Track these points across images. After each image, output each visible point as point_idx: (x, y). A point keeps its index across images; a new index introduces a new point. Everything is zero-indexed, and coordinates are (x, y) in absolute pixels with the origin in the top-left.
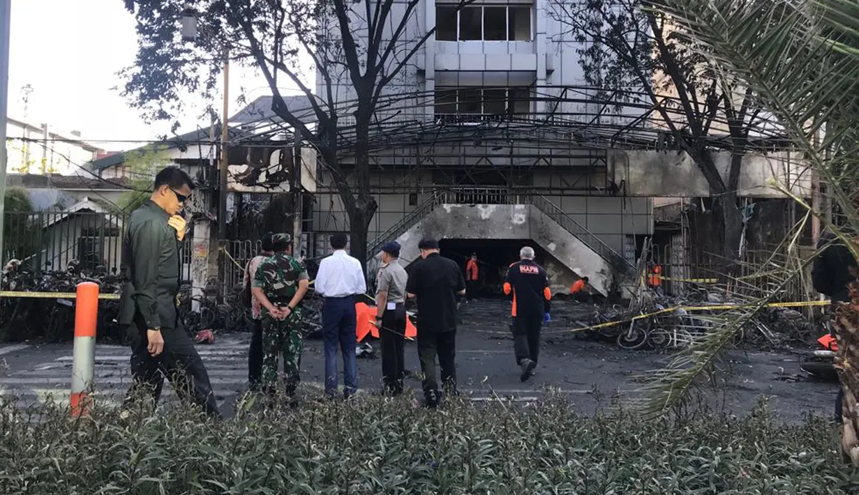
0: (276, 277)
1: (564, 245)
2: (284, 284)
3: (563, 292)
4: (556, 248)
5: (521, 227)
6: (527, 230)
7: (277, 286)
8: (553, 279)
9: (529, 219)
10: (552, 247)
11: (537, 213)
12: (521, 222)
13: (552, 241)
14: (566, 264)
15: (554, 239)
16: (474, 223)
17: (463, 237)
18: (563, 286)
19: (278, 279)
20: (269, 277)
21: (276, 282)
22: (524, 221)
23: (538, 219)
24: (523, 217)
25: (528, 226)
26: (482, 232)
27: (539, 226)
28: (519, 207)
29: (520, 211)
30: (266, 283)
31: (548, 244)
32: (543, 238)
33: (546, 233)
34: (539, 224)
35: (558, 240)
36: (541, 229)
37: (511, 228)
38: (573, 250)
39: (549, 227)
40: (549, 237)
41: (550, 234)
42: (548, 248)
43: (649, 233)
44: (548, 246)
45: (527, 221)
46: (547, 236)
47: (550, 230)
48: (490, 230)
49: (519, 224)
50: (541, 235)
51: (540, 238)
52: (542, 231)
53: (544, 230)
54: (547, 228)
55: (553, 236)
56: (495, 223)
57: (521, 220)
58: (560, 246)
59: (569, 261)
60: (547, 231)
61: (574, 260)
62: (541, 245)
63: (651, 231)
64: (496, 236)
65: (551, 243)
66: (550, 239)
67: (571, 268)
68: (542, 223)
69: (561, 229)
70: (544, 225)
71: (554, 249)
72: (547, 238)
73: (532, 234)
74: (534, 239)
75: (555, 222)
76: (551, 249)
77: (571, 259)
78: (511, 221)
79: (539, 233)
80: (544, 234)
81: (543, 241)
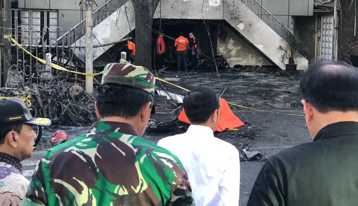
1: (250, 25)
3: (241, 64)
5: (217, 9)
6: (221, 12)
8: (233, 53)
12: (217, 5)
13: (241, 22)
14: (251, 41)
15: (243, 20)
16: (176, 4)
17: (166, 18)
18: (240, 59)
22: (219, 3)
23: (231, 3)
25: (222, 7)
26: (183, 13)
31: (238, 24)
32: (234, 19)
33: (236, 15)
34: (231, 7)
35: (246, 20)
36: (233, 11)
37: (208, 10)
38: (258, 29)
39: (240, 9)
40: (239, 18)
41: (240, 16)
42: (238, 28)
43: (309, 15)
44: (238, 26)
45: (221, 4)
46: (238, 17)
47: (240, 12)
48: (190, 12)
49: (214, 6)
50: (233, 16)
51: (232, 19)
52: (234, 13)
53: (235, 12)
54: (238, 10)
55: (243, 17)
56: (194, 5)
57: (216, 3)
58: (248, 26)
59: (254, 39)
60: (237, 13)
61: (258, 38)
62: (232, 25)
63: (311, 14)
64: (195, 17)
65: (241, 23)
66: (240, 20)
67: (255, 45)
68: (234, 6)
69: (249, 11)
70: (235, 7)
71: (243, 28)
72: (238, 19)
73: (225, 15)
74: (226, 20)
75: (244, 5)
76: (240, 28)
77: (256, 37)
78: (208, 4)
79: (231, 14)
80: (235, 15)
81: (234, 22)
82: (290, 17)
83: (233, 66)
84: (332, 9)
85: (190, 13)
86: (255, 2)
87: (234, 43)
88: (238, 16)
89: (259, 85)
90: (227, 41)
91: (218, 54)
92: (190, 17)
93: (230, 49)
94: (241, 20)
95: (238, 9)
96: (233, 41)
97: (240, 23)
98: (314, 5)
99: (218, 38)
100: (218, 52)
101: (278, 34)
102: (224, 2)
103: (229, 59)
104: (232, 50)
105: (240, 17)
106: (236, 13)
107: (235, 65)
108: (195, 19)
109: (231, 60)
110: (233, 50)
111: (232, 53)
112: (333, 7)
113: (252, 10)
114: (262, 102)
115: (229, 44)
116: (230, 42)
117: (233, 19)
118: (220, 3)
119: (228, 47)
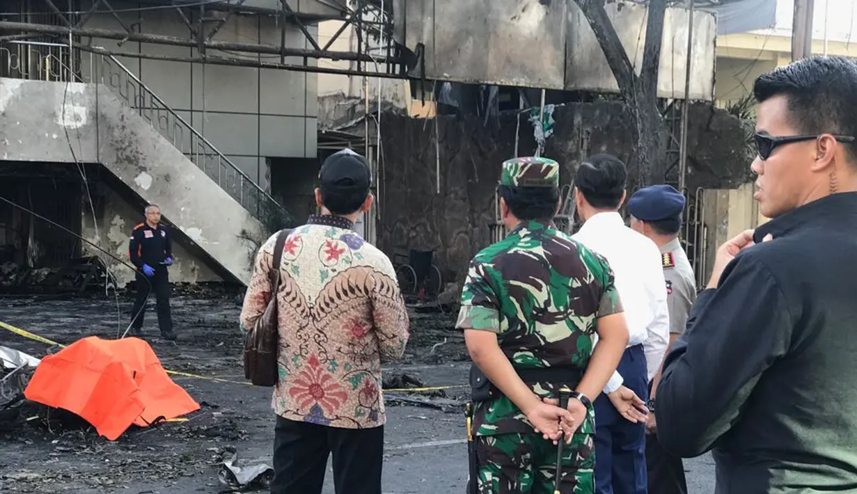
0: (547, 303)
1: (167, 178)
2: (572, 325)
4: (153, 187)
5: (79, 134)
6: (91, 143)
7: (554, 333)
8: (123, 251)
9: (97, 117)
10: (143, 183)
11: (112, 104)
12: (79, 124)
13: (143, 169)
14: (171, 218)
15: (148, 164)
19: (552, 309)
20: (524, 297)
21: (550, 319)
22: (84, 121)
23: (115, 120)
24: (82, 111)
25: (93, 130)
27: (117, 133)
28: (75, 88)
29: (74, 99)
30: (514, 321)
31: (137, 176)
32: (126, 162)
33: (131, 152)
34: (116, 130)
35: (156, 165)
36: (121, 141)
37: (55, 136)
38: (186, 188)
39: (139, 136)
40: (137, 160)
41: (142, 154)
42: (137, 186)
43: (307, 156)
44: (136, 180)
45: (90, 122)
46: (134, 156)
47: (140, 144)
48: (7, 141)
49: (72, 128)
50: (122, 155)
51: (119, 161)
52: (124, 146)
53: (127, 144)
54: (134, 138)
55: (147, 158)
56: (18, 123)
57: (78, 120)
58: (161, 179)
59: (178, 212)
60: (134, 147)
61: (189, 210)
62: (120, 178)
63: (312, 152)
64: (22, 154)
65: (143, 173)
66: (141, 164)
67: (182, 229)
68: (123, 127)
69: (163, 141)
70: (127, 131)
71: (149, 186)
72: (134, 162)
73: (101, 150)
74: (106, 164)
75: (148, 125)
76: (143, 186)
77: (183, 209)
78: (54, 121)
79: (117, 149)
80: (128, 153)
81: (125, 169)
82: (263, 160)
83: (125, 285)
84: (362, 142)
85: (8, 144)
86: (177, 120)
87: (125, 227)
88: (136, 154)
89: (202, 325)
90: (106, 220)
91: (84, 254)
92: (8, 156)
93: (115, 242)
94: (143, 166)
95: (135, 135)
96: (122, 222)
97: (140, 172)
98: (319, 131)
99: (83, 214)
100: (83, 248)
101: (238, 199)
102: (97, 118)
103: (113, 266)
104: (120, 244)
105: (141, 156)
106: (130, 146)
107: (129, 281)
108: (21, 160)
109: (120, 271)
110: (123, 244)
111: (119, 251)
112: (361, 138)
113: (171, 140)
114: (222, 360)
115: (112, 229)
116: (113, 222)
117: (121, 162)
118: (87, 118)
119: (109, 235)
